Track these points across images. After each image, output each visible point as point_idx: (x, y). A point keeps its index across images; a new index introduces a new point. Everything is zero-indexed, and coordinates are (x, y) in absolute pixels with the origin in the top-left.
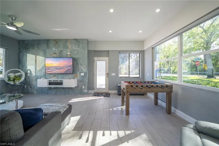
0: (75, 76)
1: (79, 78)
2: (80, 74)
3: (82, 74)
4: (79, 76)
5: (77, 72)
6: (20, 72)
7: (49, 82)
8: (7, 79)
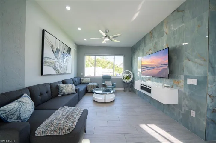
0: (174, 84)
1: (182, 90)
2: (186, 80)
3: (192, 82)
4: (182, 83)
5: (179, 75)
6: (130, 73)
7: (141, 86)
8: (123, 78)
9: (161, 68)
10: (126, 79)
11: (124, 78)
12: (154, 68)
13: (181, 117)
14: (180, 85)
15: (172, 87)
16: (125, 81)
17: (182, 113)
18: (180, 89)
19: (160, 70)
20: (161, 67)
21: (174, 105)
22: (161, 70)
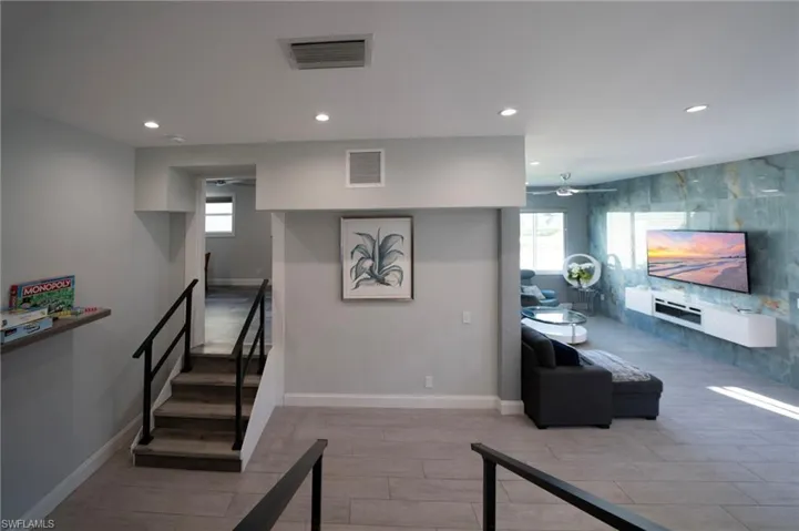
0: (763, 306)
2: (793, 300)
5: (777, 291)
6: (589, 261)
7: (657, 305)
8: (566, 275)
9: (721, 268)
10: (578, 279)
11: (570, 277)
12: (701, 267)
13: (788, 371)
14: (780, 310)
15: (759, 312)
16: (575, 284)
17: (789, 363)
18: (781, 317)
19: (719, 273)
20: (722, 263)
21: (766, 349)
22: (723, 272)
